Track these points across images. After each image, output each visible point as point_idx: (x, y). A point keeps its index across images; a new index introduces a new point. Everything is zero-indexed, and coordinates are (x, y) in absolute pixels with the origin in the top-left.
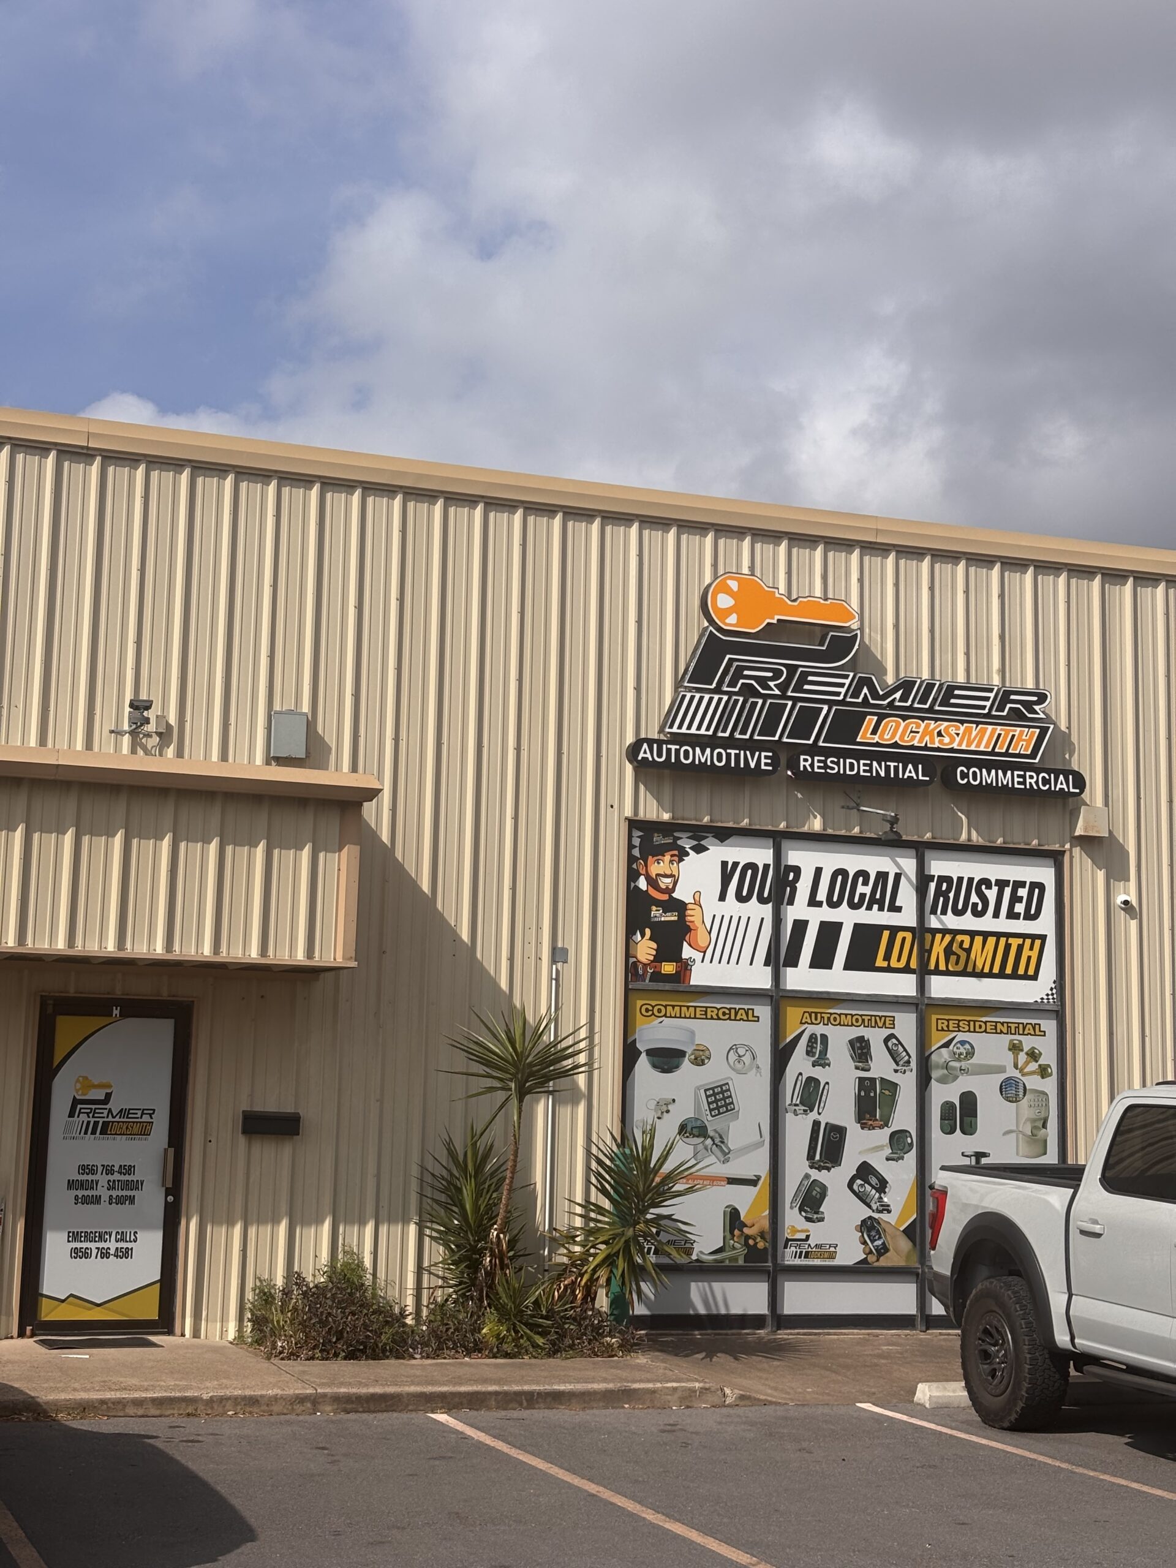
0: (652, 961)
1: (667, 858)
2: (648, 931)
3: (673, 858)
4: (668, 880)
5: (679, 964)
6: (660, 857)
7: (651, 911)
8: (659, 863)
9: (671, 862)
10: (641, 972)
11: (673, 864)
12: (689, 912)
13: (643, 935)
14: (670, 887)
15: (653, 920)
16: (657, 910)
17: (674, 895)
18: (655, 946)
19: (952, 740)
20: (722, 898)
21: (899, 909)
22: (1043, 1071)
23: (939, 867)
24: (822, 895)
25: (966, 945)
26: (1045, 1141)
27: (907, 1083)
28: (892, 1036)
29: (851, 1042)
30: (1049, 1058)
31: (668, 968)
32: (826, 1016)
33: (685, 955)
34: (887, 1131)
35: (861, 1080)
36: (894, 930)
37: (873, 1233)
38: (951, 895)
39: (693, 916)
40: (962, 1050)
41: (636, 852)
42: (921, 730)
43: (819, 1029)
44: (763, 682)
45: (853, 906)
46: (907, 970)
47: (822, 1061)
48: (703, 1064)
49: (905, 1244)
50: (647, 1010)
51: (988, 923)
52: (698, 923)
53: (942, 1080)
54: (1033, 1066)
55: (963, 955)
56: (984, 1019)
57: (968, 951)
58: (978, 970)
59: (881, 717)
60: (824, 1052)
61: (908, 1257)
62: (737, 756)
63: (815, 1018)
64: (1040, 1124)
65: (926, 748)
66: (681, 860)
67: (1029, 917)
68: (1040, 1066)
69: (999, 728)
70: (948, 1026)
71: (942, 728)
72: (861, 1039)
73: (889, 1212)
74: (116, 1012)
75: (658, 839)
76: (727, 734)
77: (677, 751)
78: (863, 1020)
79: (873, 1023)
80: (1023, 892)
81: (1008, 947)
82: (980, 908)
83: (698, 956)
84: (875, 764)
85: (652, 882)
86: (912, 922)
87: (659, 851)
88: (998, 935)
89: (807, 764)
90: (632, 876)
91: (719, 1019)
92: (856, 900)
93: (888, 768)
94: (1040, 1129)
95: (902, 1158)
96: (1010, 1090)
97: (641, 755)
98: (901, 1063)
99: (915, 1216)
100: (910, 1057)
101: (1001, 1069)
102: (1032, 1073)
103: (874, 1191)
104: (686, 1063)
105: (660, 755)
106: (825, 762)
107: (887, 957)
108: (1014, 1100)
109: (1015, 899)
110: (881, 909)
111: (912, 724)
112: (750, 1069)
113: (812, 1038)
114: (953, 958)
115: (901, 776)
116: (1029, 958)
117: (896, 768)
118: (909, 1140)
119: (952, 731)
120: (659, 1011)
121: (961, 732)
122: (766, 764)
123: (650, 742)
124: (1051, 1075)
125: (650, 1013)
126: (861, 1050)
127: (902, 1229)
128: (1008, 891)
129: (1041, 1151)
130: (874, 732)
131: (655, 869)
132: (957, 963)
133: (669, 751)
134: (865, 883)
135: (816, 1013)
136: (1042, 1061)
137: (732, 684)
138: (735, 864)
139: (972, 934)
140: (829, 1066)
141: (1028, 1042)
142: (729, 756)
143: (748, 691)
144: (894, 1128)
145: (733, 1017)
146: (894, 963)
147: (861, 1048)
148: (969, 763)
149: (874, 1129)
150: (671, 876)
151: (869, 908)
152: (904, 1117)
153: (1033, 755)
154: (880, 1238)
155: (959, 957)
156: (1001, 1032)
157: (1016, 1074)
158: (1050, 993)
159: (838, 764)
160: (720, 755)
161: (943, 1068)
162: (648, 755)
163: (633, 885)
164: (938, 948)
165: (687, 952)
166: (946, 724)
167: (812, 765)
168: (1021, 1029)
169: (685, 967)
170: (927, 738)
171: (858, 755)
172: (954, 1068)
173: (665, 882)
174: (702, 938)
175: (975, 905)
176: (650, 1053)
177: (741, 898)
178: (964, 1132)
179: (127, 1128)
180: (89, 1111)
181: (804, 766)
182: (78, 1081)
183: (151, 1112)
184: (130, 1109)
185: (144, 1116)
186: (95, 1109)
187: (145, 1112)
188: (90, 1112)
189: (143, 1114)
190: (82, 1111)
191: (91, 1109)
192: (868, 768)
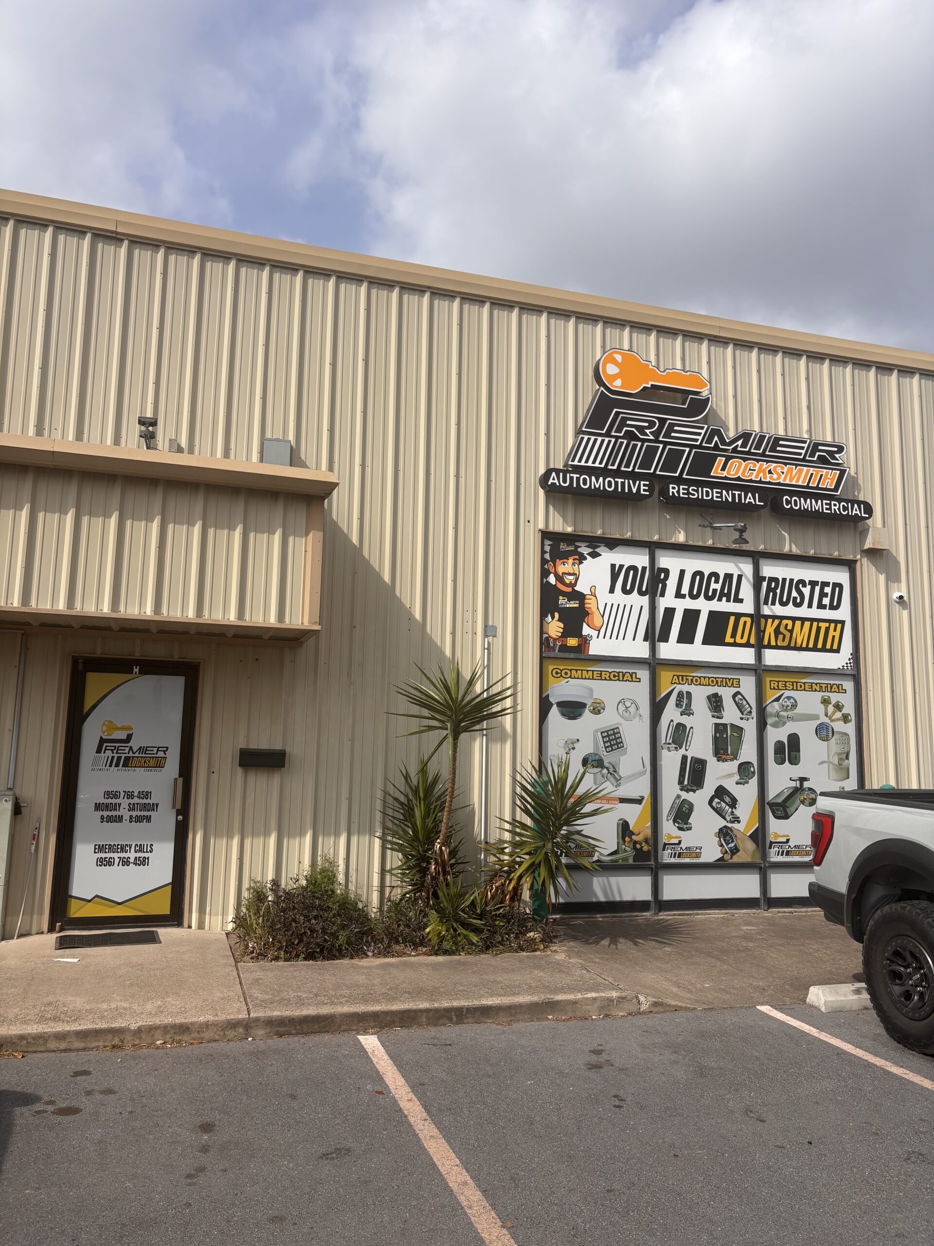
0: (560, 637)
1: (571, 561)
2: (557, 615)
3: (575, 561)
4: (572, 577)
5: (580, 639)
6: (565, 560)
7: (559, 600)
8: (564, 565)
9: (573, 564)
10: (551, 645)
11: (575, 565)
12: (587, 601)
13: (553, 618)
14: (573, 582)
15: (560, 606)
16: (563, 599)
17: (576, 588)
18: (562, 625)
19: (779, 477)
20: (612, 591)
21: (741, 601)
22: (846, 719)
23: (769, 570)
24: (685, 590)
25: (790, 627)
26: (848, 769)
27: (750, 727)
28: (738, 693)
29: (709, 697)
30: (849, 708)
31: (572, 642)
32: (690, 678)
33: (584, 633)
34: (735, 764)
35: (717, 725)
36: (738, 616)
37: (728, 838)
38: (778, 591)
39: (590, 604)
40: (788, 703)
41: (547, 556)
42: (757, 469)
43: (685, 688)
44: (641, 429)
45: (708, 598)
46: (747, 645)
47: (687, 711)
48: (599, 713)
49: (750, 846)
50: (557, 673)
51: (803, 612)
52: (594, 609)
53: (775, 725)
54: (838, 715)
55: (788, 634)
56: (803, 681)
57: (791, 631)
58: (798, 645)
59: (728, 458)
60: (689, 704)
61: (753, 856)
62: (623, 484)
63: (682, 679)
64: (844, 756)
65: (760, 482)
66: (581, 563)
67: (833, 607)
68: (843, 714)
69: (812, 469)
70: (778, 686)
71: (772, 467)
72: (716, 695)
73: (739, 822)
74: (136, 670)
75: (563, 547)
76: (615, 467)
77: (578, 479)
78: (717, 681)
79: (724, 683)
80: (828, 590)
81: (819, 629)
82: (798, 601)
83: (594, 633)
84: (724, 492)
85: (559, 578)
86: (751, 610)
87: (565, 556)
88: (812, 620)
89: (675, 491)
90: (545, 573)
91: (611, 680)
92: (710, 594)
93: (734, 496)
94: (844, 760)
95: (747, 782)
96: (823, 732)
97: (551, 481)
98: (745, 713)
99: (757, 825)
100: (751, 708)
101: (816, 717)
102: (838, 720)
103: (727, 807)
104: (587, 713)
105: (565, 481)
106: (688, 490)
107: (734, 635)
108: (826, 739)
109: (823, 595)
110: (728, 600)
111: (751, 464)
112: (635, 717)
113: (680, 695)
114: (781, 637)
115: (743, 502)
116: (834, 637)
117: (740, 496)
118: (752, 769)
119: (779, 470)
120: (566, 673)
121: (785, 471)
122: (644, 490)
123: (558, 471)
124: (850, 721)
125: (559, 675)
126: (715, 703)
127: (748, 834)
128: (817, 589)
129: (846, 776)
130: (723, 469)
131: (562, 569)
132: (783, 640)
133: (571, 478)
134: (717, 582)
135: (683, 676)
136: (844, 711)
137: (619, 430)
138: (621, 566)
139: (794, 619)
140: (693, 714)
141: (834, 697)
142: (616, 483)
143: (630, 436)
144: (741, 761)
145: (621, 679)
146: (738, 640)
147: (716, 702)
148: (792, 493)
149: (726, 761)
150: (573, 574)
151: (720, 600)
152: (748, 752)
153: (836, 489)
154: (733, 841)
155: (784, 636)
156: (816, 690)
157: (827, 720)
158: (848, 662)
159: (697, 491)
160: (610, 482)
161: (775, 717)
162: (556, 481)
163: (545, 580)
164: (770, 629)
165: (586, 630)
166: (774, 465)
167: (678, 492)
168: (829, 688)
169: (585, 642)
170: (761, 475)
171: (712, 485)
172: (783, 717)
173: (569, 579)
174: (597, 620)
175: (795, 598)
176: (559, 704)
177: (625, 591)
178: (791, 763)
179: (145, 762)
180: (113, 748)
181: (673, 492)
182: (104, 724)
183: (165, 749)
184: (147, 747)
185: (159, 752)
186: (119, 747)
187: (160, 749)
188: (115, 749)
189: (158, 750)
190: (108, 748)
191: (115, 747)
192: (719, 495)
